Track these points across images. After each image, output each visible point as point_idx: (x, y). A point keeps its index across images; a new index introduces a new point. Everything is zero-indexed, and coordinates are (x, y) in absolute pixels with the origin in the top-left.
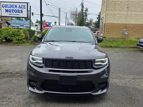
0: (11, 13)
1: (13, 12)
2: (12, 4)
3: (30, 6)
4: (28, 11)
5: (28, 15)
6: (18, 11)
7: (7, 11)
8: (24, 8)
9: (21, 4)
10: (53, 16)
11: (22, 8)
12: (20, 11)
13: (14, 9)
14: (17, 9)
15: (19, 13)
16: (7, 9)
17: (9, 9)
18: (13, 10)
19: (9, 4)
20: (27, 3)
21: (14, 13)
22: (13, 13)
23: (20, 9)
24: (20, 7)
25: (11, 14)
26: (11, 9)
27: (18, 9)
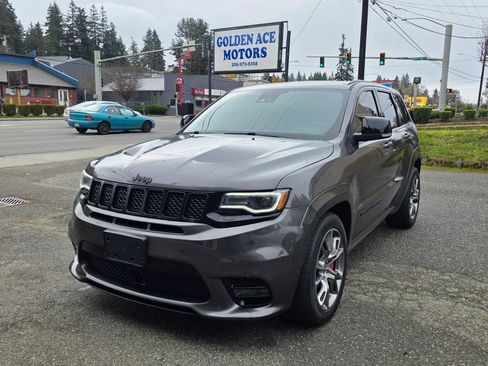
0: (238, 60)
1: (242, 58)
2: (240, 32)
3: (289, 33)
4: (280, 48)
5: (280, 62)
6: (256, 53)
7: (227, 55)
8: (271, 42)
9: (262, 31)
10: (419, 59)
11: (265, 42)
12: (260, 53)
13: (245, 47)
14: (252, 46)
15: (256, 59)
16: (227, 49)
17: (232, 48)
18: (241, 50)
19: (233, 33)
20: (281, 24)
21: (245, 60)
22: (242, 61)
23: (260, 46)
24: (259, 41)
25: (237, 65)
26: (238, 48)
27: (255, 46)
